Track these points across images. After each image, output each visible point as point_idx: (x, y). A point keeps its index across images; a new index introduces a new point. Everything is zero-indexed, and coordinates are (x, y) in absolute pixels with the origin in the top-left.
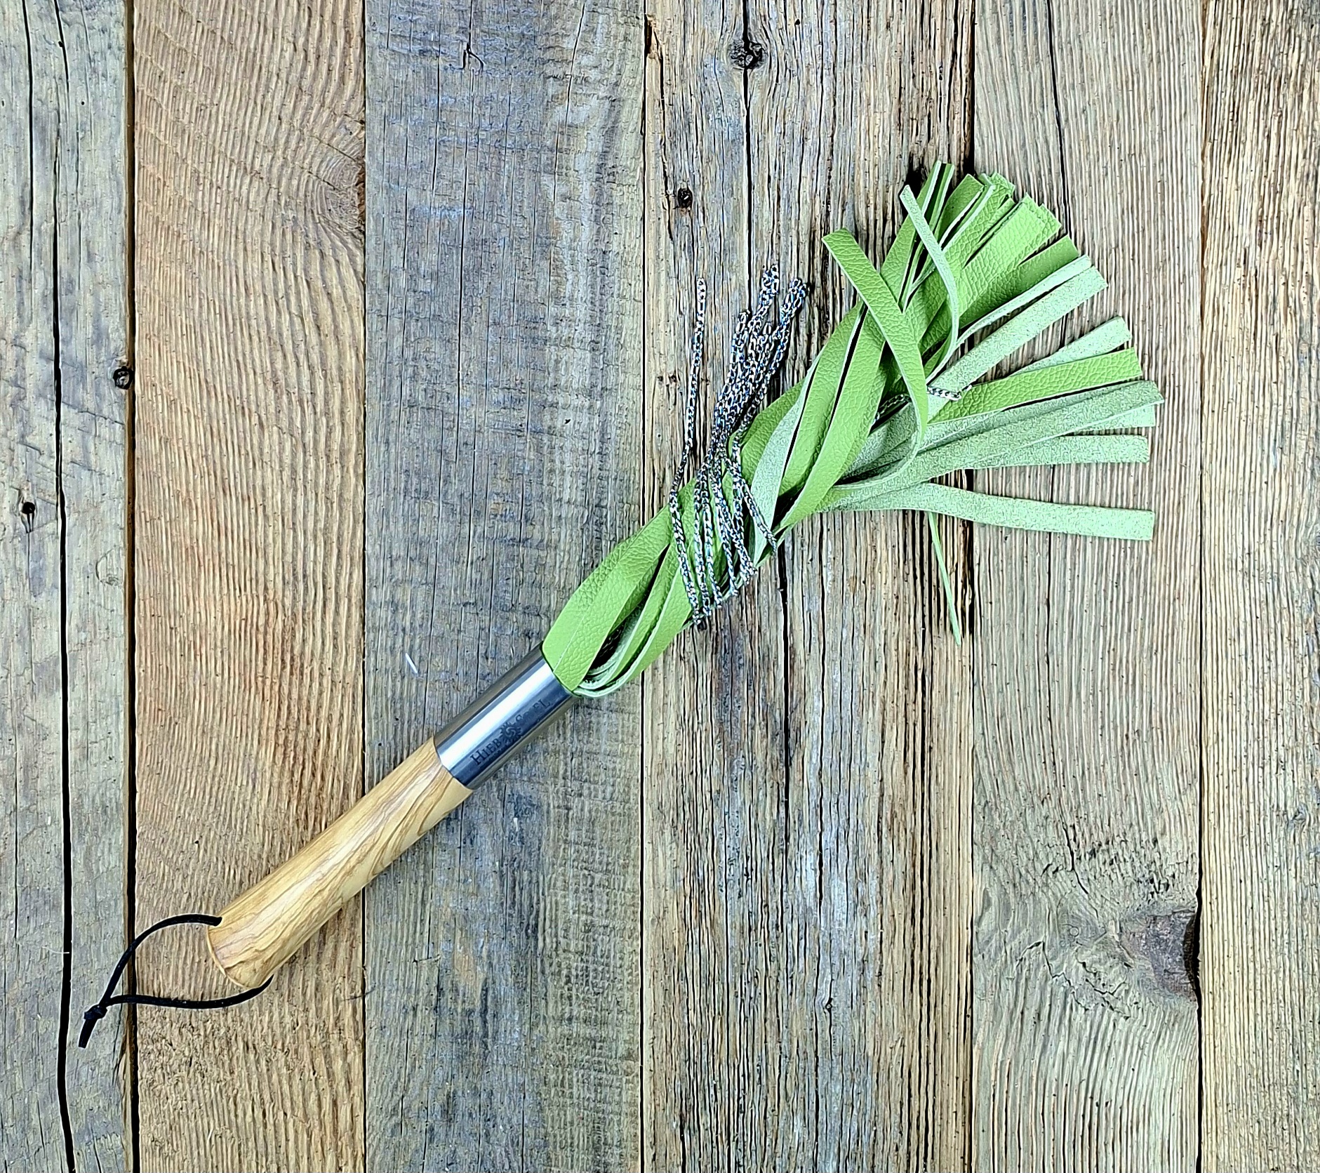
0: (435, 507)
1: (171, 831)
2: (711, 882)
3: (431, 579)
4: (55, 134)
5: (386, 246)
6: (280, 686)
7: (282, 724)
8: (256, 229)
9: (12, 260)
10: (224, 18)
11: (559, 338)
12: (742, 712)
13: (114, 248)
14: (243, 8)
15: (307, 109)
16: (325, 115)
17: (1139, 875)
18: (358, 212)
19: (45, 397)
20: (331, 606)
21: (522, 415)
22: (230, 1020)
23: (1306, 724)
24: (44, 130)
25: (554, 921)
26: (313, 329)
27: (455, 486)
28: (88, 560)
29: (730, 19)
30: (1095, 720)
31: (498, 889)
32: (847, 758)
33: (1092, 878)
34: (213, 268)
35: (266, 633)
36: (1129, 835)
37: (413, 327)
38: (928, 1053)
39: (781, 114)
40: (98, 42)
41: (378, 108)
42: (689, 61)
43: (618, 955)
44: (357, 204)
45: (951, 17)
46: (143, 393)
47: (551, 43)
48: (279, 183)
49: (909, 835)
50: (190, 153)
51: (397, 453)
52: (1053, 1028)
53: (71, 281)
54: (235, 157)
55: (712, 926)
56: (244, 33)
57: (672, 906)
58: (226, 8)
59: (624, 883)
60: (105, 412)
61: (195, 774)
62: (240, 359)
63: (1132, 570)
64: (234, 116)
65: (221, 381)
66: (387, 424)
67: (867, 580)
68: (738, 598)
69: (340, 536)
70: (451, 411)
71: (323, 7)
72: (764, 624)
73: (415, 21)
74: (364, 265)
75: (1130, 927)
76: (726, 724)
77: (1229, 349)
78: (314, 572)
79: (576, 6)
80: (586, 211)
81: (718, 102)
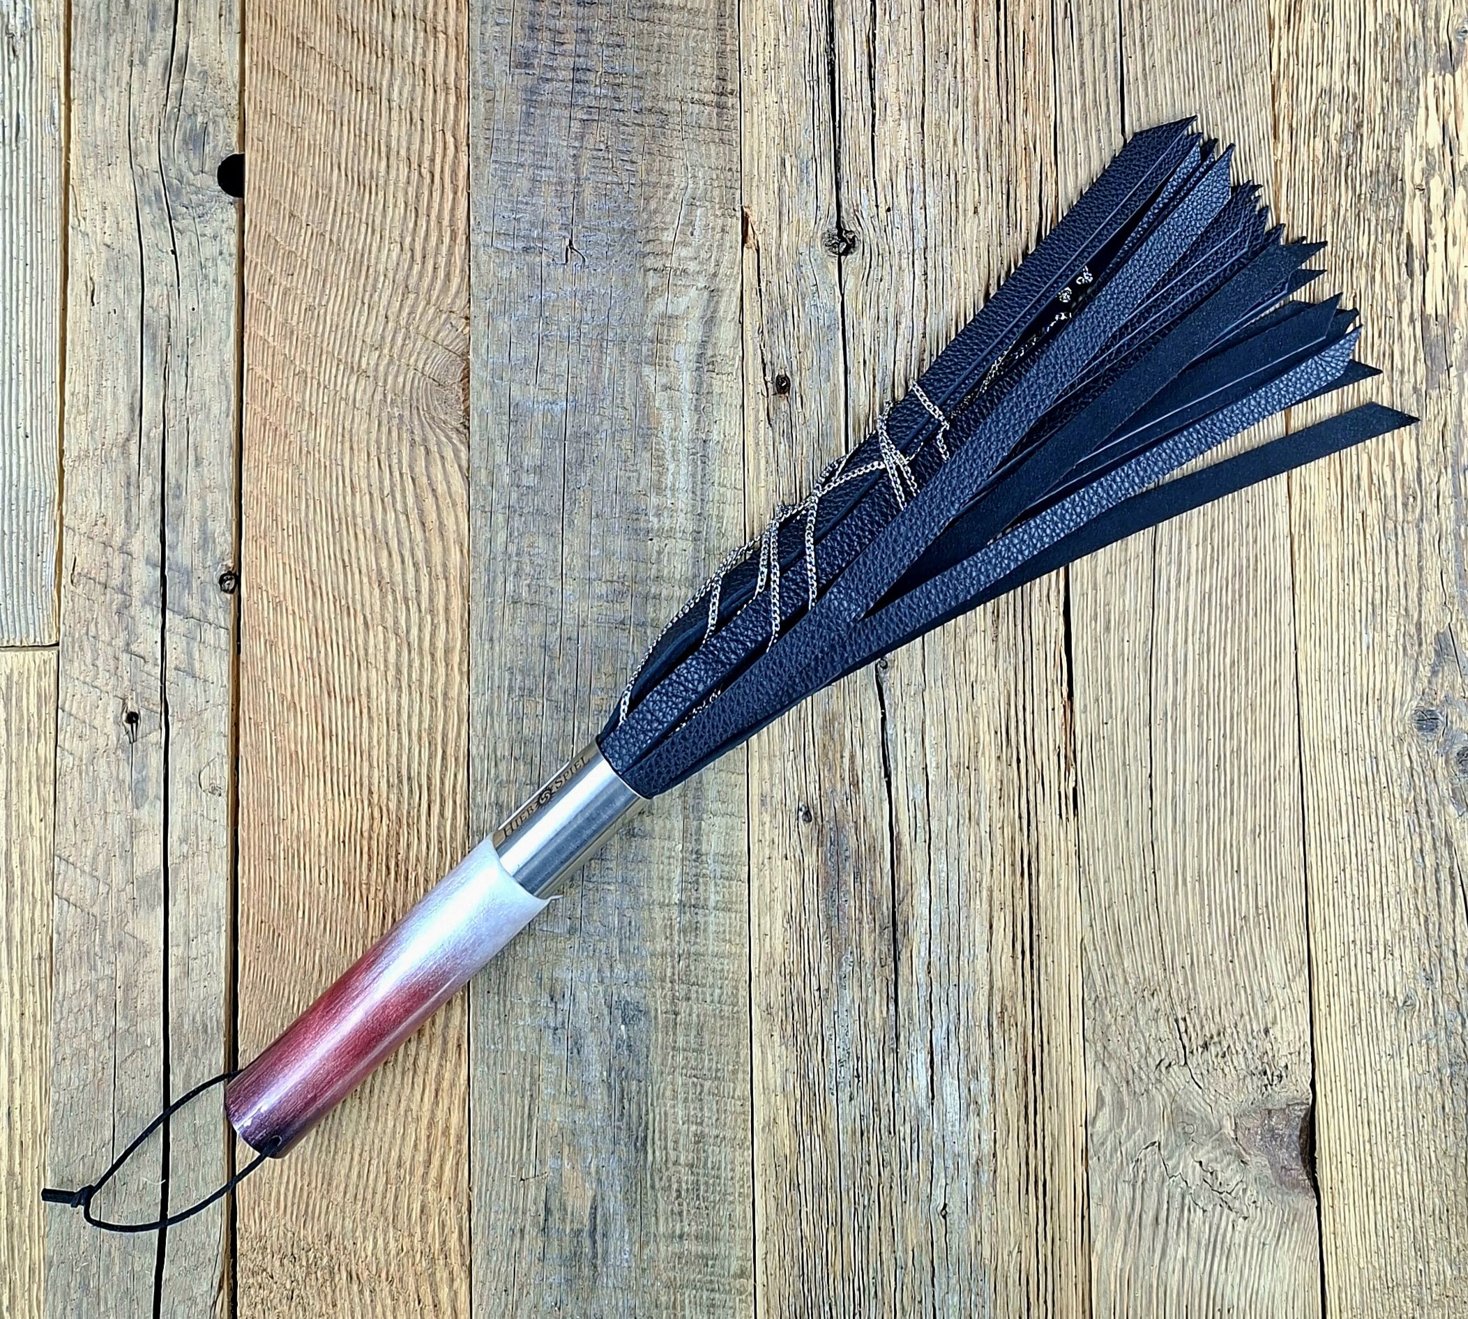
0: (540, 705)
2: (822, 1085)
3: (535, 779)
4: (165, 340)
5: (490, 442)
6: (385, 892)
8: (363, 427)
9: (121, 466)
10: (333, 221)
11: (660, 529)
12: (849, 906)
13: (221, 453)
14: (351, 213)
15: (413, 307)
16: (431, 311)
17: (1252, 1068)
18: (462, 408)
19: (151, 604)
20: (436, 809)
21: (625, 608)
22: (333, 1248)
23: (1412, 907)
24: (154, 337)
25: (664, 1132)
26: (418, 526)
27: (559, 682)
28: (190, 768)
29: (824, 207)
30: (1202, 907)
31: (606, 1100)
32: (955, 950)
33: (1205, 1073)
34: (320, 467)
35: (370, 838)
36: (1240, 1026)
37: (517, 522)
38: (1046, 1257)
39: (874, 299)
40: (209, 249)
41: (482, 305)
42: (785, 250)
43: (729, 1167)
44: (462, 399)
45: (1036, 201)
46: (249, 596)
47: (651, 237)
49: (1020, 1030)
50: (298, 355)
51: (501, 650)
52: (1172, 1231)
53: (179, 486)
54: (342, 357)
55: (823, 1131)
56: (352, 235)
57: (782, 1112)
58: (335, 210)
59: (734, 1090)
60: (211, 617)
61: (298, 988)
62: (346, 556)
63: (1232, 751)
64: (342, 316)
65: (327, 584)
66: (492, 621)
67: (970, 766)
68: (843, 788)
69: (444, 736)
70: (554, 606)
71: (429, 207)
72: (869, 813)
73: (518, 220)
74: (469, 461)
75: (1245, 1122)
76: (833, 918)
77: (1316, 527)
78: (419, 773)
79: (674, 200)
80: (686, 400)
81: (814, 288)
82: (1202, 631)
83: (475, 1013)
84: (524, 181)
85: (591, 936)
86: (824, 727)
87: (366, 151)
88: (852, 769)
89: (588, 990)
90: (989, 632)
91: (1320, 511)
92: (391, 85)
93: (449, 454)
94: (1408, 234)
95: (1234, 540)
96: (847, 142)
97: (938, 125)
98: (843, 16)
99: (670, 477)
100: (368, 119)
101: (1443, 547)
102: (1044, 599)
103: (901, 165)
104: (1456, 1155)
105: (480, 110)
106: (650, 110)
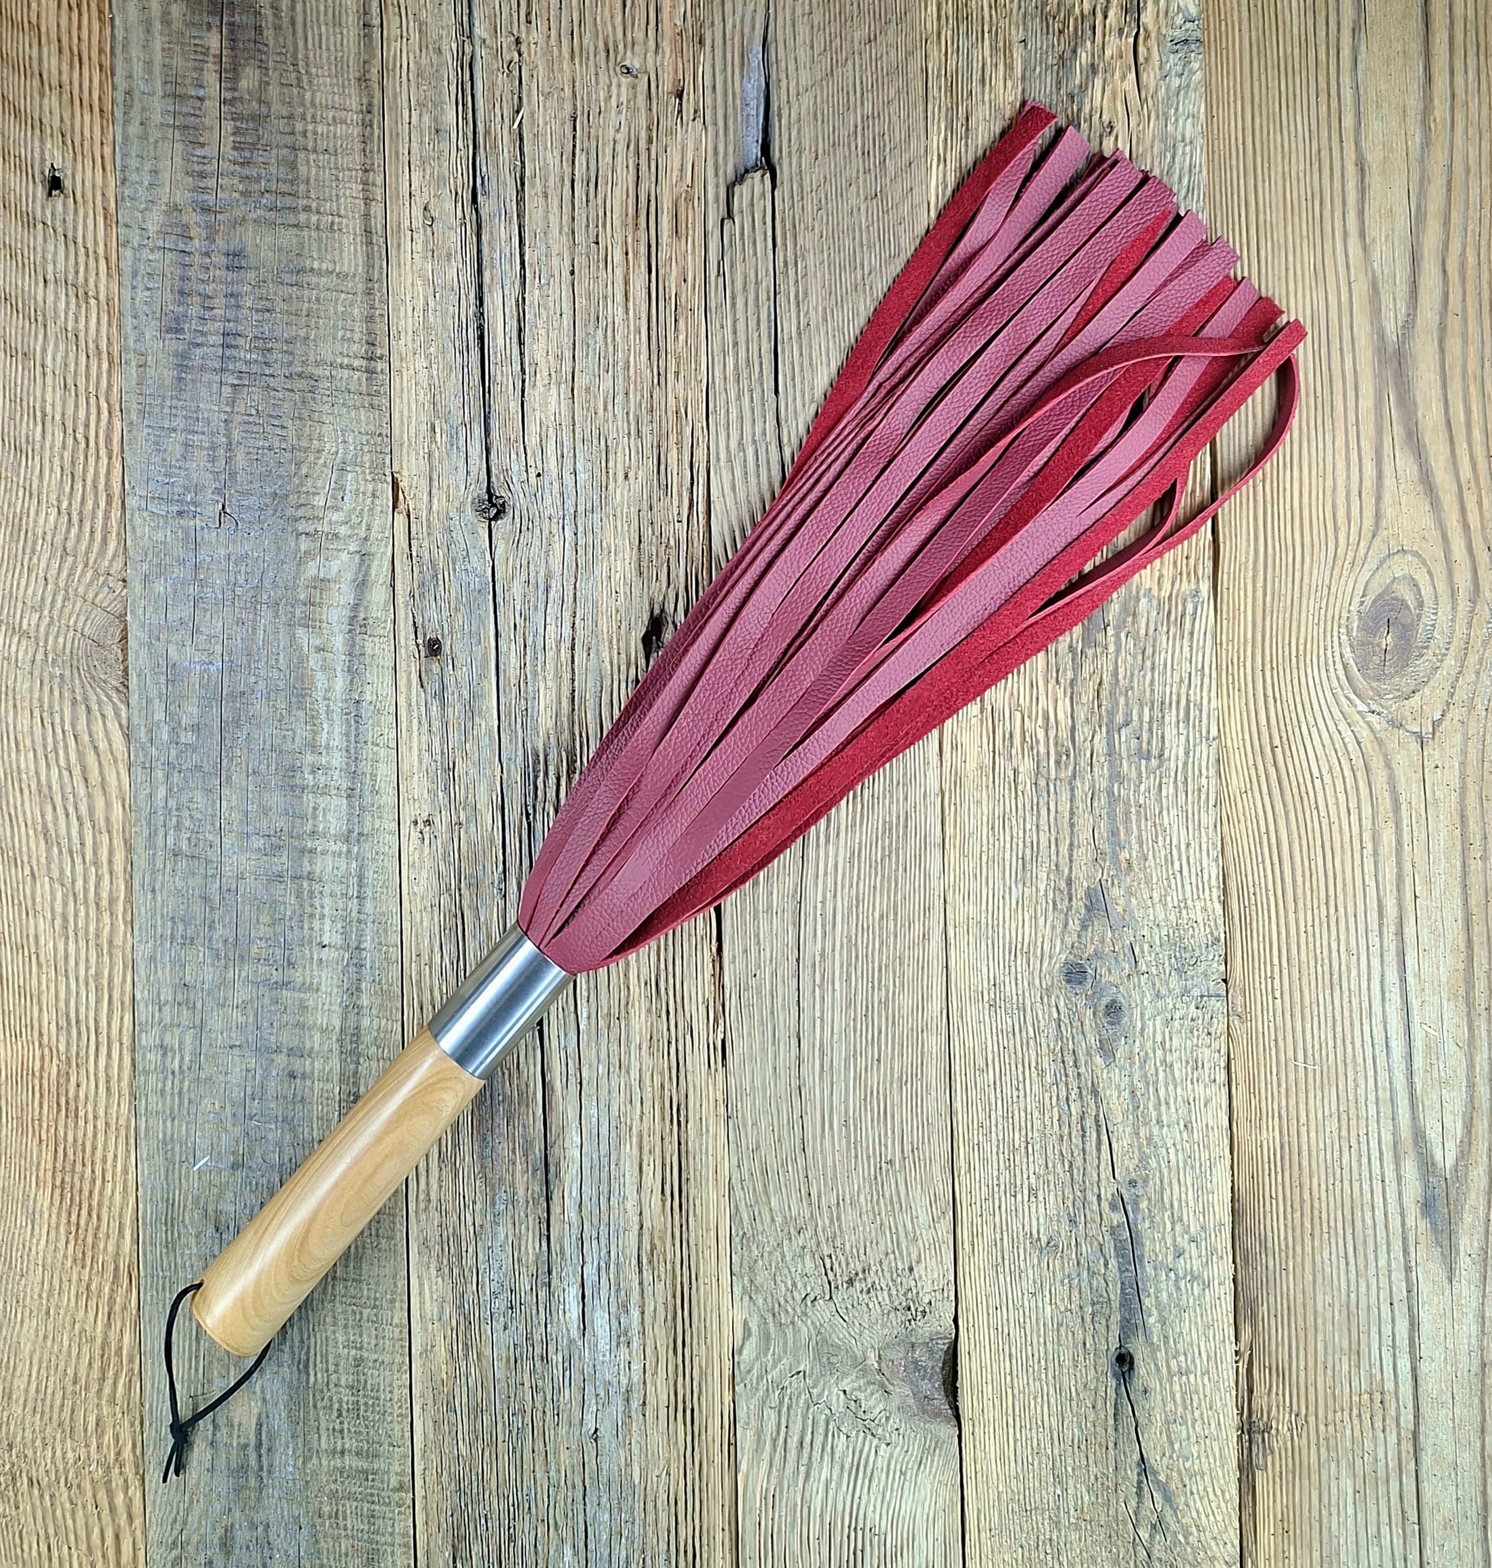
0: (202, 953)
2: (477, 1315)
3: (198, 1023)
5: (149, 701)
6: (56, 1128)
7: (59, 1166)
8: (27, 685)
11: (316, 786)
12: (503, 1148)
15: (71, 569)
16: (89, 574)
17: (896, 1303)
18: (122, 668)
20: (104, 1050)
21: (282, 862)
22: (14, 1456)
23: (1057, 1152)
25: (325, 1356)
26: (82, 782)
27: (220, 931)
29: (473, 473)
30: (849, 1150)
32: (606, 1192)
33: (850, 1307)
35: (41, 1078)
36: (885, 1263)
37: (176, 778)
38: (694, 1480)
39: (525, 563)
41: (139, 568)
42: (435, 514)
43: (388, 1389)
44: (121, 659)
45: (687, 466)
47: (302, 501)
49: (669, 1267)
51: (163, 901)
52: (816, 1454)
54: (4, 617)
55: (478, 1357)
56: (10, 499)
57: (440, 1339)
59: (392, 1317)
63: (880, 1002)
64: (3, 577)
66: (153, 872)
67: (620, 1016)
69: (110, 981)
70: (214, 859)
71: (85, 472)
72: (522, 1062)
73: (171, 484)
74: (129, 719)
75: (889, 1354)
76: (487, 1159)
77: (967, 784)
78: (87, 1017)
79: (325, 465)
80: (339, 659)
81: (465, 553)
82: (851, 886)
83: (144, 1242)
84: (177, 446)
87: (22, 415)
91: (971, 767)
92: (44, 350)
93: (110, 713)
95: (884, 798)
96: (497, 406)
97: (588, 390)
98: (492, 280)
100: (22, 384)
101: (1095, 805)
103: (551, 430)
104: (1096, 1389)
105: (131, 375)
106: (300, 376)
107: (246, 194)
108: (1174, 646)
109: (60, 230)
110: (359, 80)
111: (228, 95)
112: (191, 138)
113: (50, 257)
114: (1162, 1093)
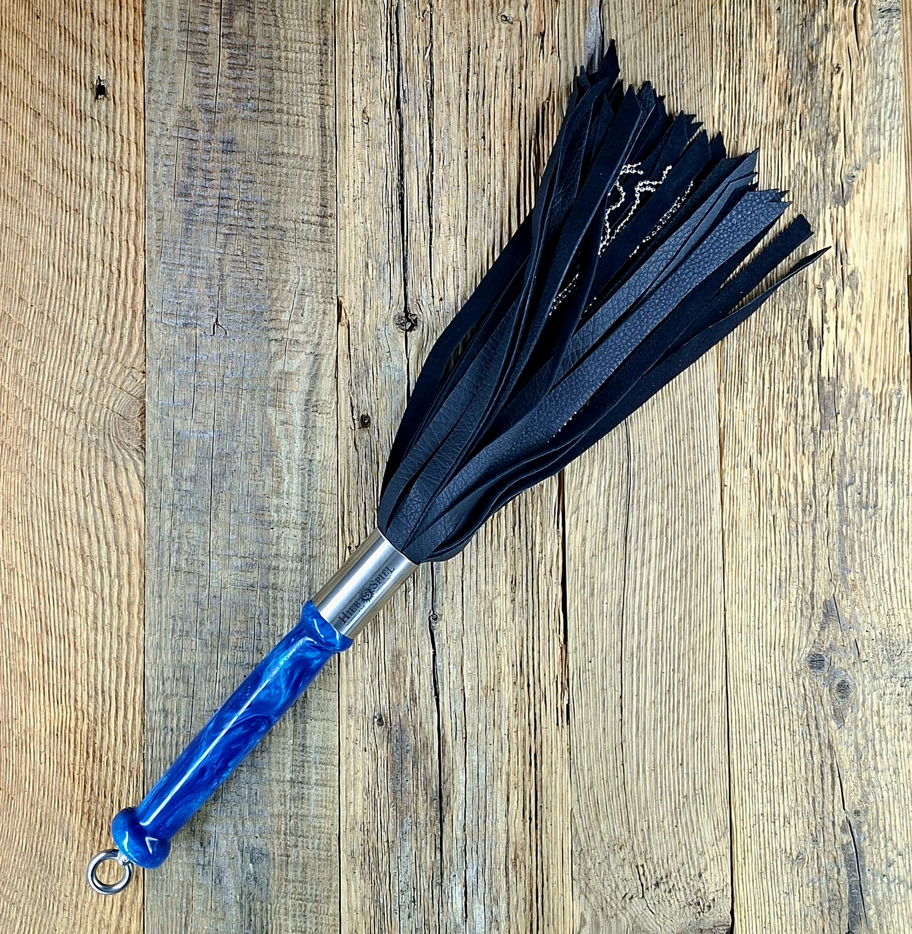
0: (195, 643)
1: (8, 876)
2: (389, 907)
3: (191, 693)
5: (160, 459)
6: (86, 770)
7: (87, 798)
8: (71, 448)
10: (50, 303)
11: (279, 521)
12: (409, 784)
14: (63, 296)
15: (105, 365)
16: (119, 367)
17: (690, 900)
18: (140, 435)
20: (121, 713)
21: (254, 575)
23: (804, 791)
26: (109, 517)
27: (207, 627)
29: (395, 297)
30: (656, 788)
31: (239, 915)
32: (483, 816)
33: (657, 903)
34: (41, 475)
35: (75, 733)
36: (682, 871)
37: (178, 515)
41: (155, 363)
42: (368, 327)
44: (140, 429)
47: (273, 317)
48: (86, 415)
49: (528, 871)
50: (25, 396)
51: (167, 604)
54: (56, 398)
56: (63, 313)
57: (361, 926)
58: (51, 296)
59: (328, 909)
61: (25, 835)
62: (59, 539)
63: (679, 681)
64: (56, 369)
65: (45, 554)
66: (160, 584)
67: (494, 688)
68: (405, 703)
69: (127, 663)
70: (204, 573)
71: (117, 294)
72: (423, 720)
73: (180, 304)
74: (145, 472)
76: (398, 792)
77: (741, 525)
78: (110, 688)
79: (290, 291)
80: (298, 433)
81: (388, 354)
82: (659, 597)
84: (184, 277)
85: (228, 802)
86: (392, 661)
87: (73, 254)
88: (412, 689)
89: (226, 839)
90: (508, 596)
91: (743, 514)
92: (90, 208)
93: (131, 467)
94: (810, 320)
95: (683, 534)
96: (412, 252)
97: (476, 240)
98: (410, 162)
99: (286, 485)
100: (74, 231)
101: (830, 540)
102: (548, 573)
103: (450, 268)
105: (153, 226)
106: (273, 228)
107: (237, 100)
108: (884, 429)
109: (103, 123)
110: (319, 22)
111: (225, 31)
112: (198, 60)
113: (95, 142)
114: (877, 748)
